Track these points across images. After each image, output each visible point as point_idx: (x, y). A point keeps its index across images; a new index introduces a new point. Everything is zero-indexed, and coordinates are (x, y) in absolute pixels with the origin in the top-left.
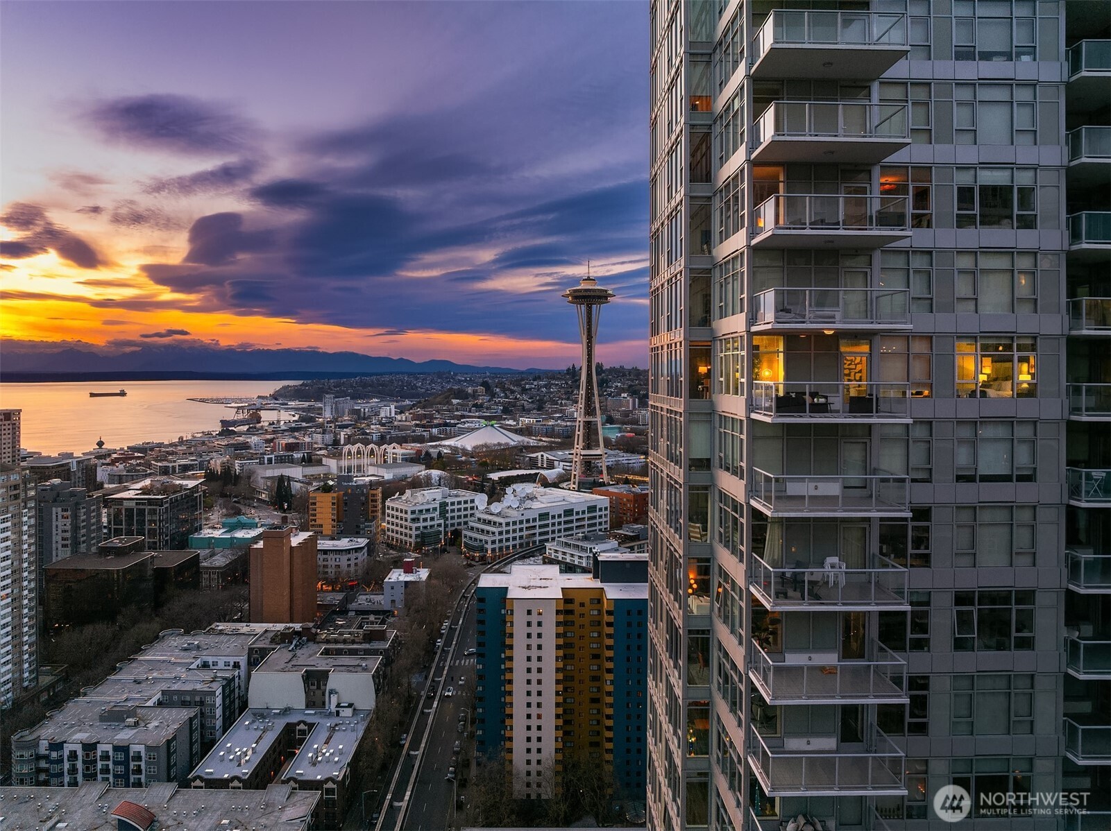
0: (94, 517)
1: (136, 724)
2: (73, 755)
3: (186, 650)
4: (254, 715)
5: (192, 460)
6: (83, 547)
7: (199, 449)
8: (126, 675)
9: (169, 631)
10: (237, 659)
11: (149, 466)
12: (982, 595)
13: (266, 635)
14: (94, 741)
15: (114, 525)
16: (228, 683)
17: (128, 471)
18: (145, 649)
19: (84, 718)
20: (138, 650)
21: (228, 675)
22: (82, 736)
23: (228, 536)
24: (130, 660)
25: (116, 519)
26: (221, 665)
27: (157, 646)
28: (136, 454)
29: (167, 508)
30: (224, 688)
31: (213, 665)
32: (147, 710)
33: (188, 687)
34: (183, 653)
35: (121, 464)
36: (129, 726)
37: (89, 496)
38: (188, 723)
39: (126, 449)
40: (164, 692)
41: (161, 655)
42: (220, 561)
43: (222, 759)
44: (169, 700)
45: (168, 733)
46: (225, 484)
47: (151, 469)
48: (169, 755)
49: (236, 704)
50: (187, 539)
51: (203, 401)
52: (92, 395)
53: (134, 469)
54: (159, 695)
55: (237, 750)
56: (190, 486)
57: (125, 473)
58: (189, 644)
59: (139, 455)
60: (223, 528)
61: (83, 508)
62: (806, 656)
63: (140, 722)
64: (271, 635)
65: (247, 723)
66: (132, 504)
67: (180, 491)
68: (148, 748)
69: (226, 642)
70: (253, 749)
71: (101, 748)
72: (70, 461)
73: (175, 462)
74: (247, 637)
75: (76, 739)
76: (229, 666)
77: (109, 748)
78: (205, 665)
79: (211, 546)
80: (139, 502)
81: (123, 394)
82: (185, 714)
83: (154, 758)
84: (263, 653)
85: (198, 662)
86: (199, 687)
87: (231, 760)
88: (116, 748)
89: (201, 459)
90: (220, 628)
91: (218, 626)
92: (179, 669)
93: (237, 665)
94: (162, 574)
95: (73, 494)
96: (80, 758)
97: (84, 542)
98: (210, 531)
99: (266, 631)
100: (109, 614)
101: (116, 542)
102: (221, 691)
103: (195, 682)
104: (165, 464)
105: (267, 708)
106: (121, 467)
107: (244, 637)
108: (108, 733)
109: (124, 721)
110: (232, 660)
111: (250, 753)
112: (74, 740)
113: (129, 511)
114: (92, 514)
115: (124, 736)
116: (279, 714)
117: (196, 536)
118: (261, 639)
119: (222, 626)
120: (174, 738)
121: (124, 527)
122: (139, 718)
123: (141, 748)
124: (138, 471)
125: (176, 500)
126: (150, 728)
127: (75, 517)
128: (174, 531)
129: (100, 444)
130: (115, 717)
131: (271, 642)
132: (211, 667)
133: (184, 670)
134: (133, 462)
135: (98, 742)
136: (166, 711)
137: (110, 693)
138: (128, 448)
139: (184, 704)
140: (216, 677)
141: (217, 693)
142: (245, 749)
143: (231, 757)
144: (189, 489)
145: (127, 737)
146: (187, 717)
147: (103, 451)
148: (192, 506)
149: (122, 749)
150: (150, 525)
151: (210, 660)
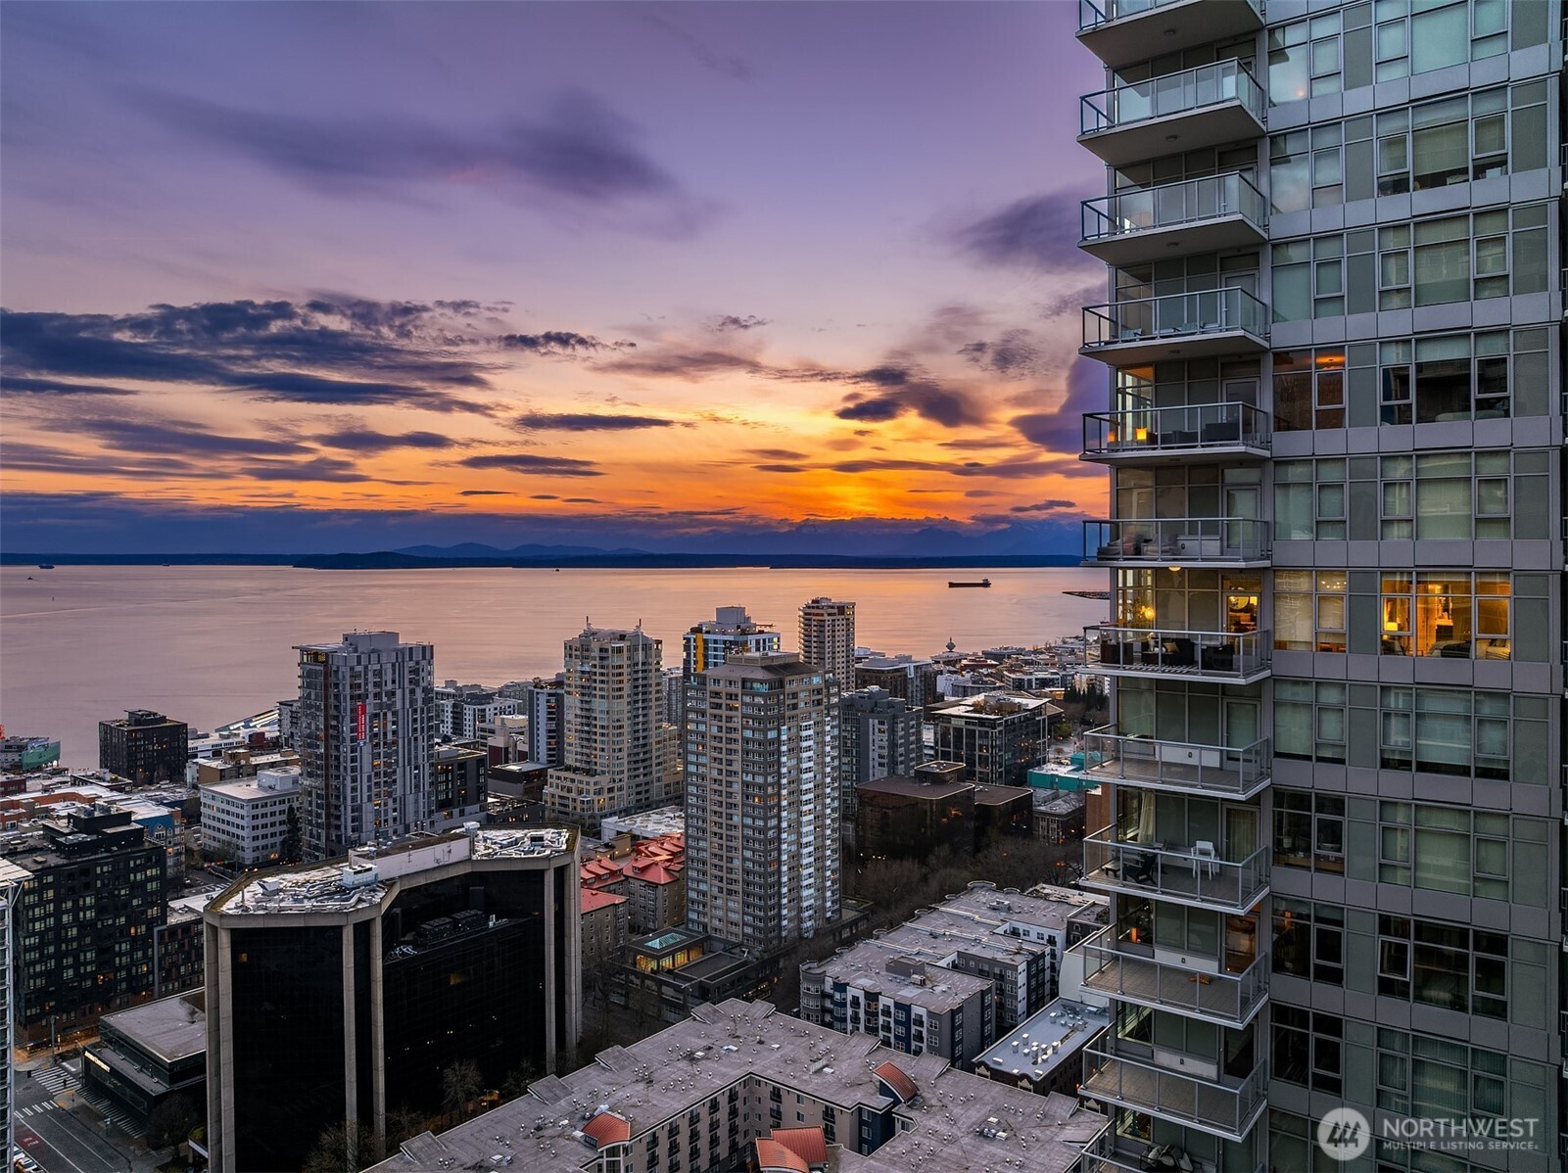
0: (913, 733)
1: (923, 983)
2: (855, 1002)
3: (994, 909)
4: (1064, 1006)
5: (1052, 673)
6: (901, 769)
7: (1064, 659)
8: (924, 925)
9: (978, 883)
10: (1053, 933)
11: (1001, 678)
12: (1419, 926)
13: (1092, 909)
14: (877, 990)
15: (942, 746)
16: (1035, 959)
17: (974, 683)
18: (950, 900)
19: (872, 964)
20: (941, 900)
21: (1036, 949)
22: (867, 983)
23: (1075, 776)
24: (930, 908)
25: (942, 739)
26: (1033, 936)
27: (964, 898)
28: (989, 662)
29: (1000, 732)
30: (1029, 964)
31: (1024, 935)
32: (938, 970)
33: (988, 954)
34: (990, 913)
35: (968, 672)
36: (914, 984)
37: (908, 709)
38: (979, 995)
39: (980, 654)
40: (959, 954)
41: (966, 911)
42: (1062, 807)
43: (1016, 1050)
44: (964, 965)
45: (953, 1002)
46: (1089, 708)
47: (1002, 682)
48: (953, 1029)
49: (1043, 988)
50: (1026, 774)
51: (1082, 594)
52: (952, 585)
53: (981, 679)
54: (954, 956)
55: (1035, 1044)
56: (1031, 707)
57: (970, 685)
58: (998, 903)
59: (993, 662)
60: (1071, 764)
61: (902, 722)
62: (1180, 956)
63: (927, 982)
64: (1098, 910)
65: (1053, 1014)
66: (961, 723)
67: (1018, 712)
68: (930, 1014)
69: (1044, 909)
70: (1054, 1048)
71: (883, 1001)
72: (907, 665)
73: (1031, 674)
74: (1070, 907)
75: (860, 985)
76: (1042, 939)
77: (890, 1003)
78: (1015, 933)
79: (1055, 786)
80: (969, 720)
81: (986, 584)
82: (977, 984)
83: (936, 1028)
84: (1086, 930)
85: (1006, 926)
86: (999, 956)
87: (1026, 1055)
88: (898, 1005)
89: (1064, 673)
90: (1046, 891)
91: (1044, 888)
92: (982, 930)
93: (1052, 941)
94: (985, 814)
95: (891, 705)
96: (862, 1006)
97: (902, 763)
98: (1054, 766)
99: (1094, 904)
100: (921, 853)
101: (934, 766)
102: (1025, 967)
103: (994, 948)
104: (1019, 675)
105: (1082, 1003)
106: (968, 676)
107: (1066, 906)
108: (893, 986)
109: (909, 976)
110: (1047, 933)
111: (1050, 1052)
112: (858, 984)
113: (958, 730)
114: (911, 731)
115: (908, 993)
116: (1095, 1013)
117: (1036, 771)
118: (1086, 913)
119: (1048, 889)
120: (960, 1009)
121: (951, 750)
122: (927, 977)
123: (922, 1011)
124: (986, 683)
125: (1013, 723)
126: (936, 992)
127: (892, 731)
128: (1010, 762)
129: (951, 647)
130: (901, 969)
131: (1096, 919)
132: (1022, 936)
133: (987, 932)
134: (984, 671)
135: (880, 993)
136: (957, 976)
137: (902, 942)
138: (983, 653)
139: (982, 974)
140: (1021, 949)
141: (1020, 969)
142: (1044, 1046)
143: (1026, 1051)
144: (1029, 710)
145: (910, 995)
146: (978, 989)
147: (953, 656)
148: (1034, 732)
149: (904, 1007)
150: (981, 750)
151: (1021, 927)
